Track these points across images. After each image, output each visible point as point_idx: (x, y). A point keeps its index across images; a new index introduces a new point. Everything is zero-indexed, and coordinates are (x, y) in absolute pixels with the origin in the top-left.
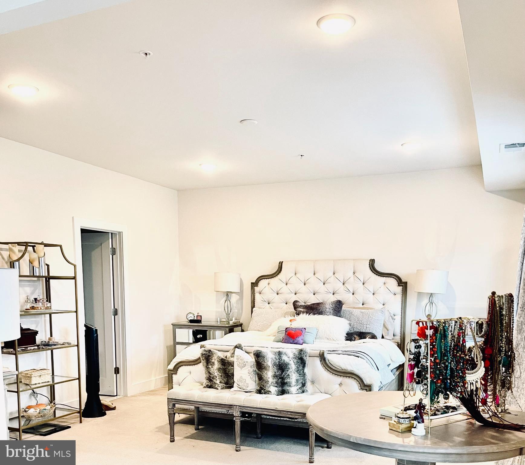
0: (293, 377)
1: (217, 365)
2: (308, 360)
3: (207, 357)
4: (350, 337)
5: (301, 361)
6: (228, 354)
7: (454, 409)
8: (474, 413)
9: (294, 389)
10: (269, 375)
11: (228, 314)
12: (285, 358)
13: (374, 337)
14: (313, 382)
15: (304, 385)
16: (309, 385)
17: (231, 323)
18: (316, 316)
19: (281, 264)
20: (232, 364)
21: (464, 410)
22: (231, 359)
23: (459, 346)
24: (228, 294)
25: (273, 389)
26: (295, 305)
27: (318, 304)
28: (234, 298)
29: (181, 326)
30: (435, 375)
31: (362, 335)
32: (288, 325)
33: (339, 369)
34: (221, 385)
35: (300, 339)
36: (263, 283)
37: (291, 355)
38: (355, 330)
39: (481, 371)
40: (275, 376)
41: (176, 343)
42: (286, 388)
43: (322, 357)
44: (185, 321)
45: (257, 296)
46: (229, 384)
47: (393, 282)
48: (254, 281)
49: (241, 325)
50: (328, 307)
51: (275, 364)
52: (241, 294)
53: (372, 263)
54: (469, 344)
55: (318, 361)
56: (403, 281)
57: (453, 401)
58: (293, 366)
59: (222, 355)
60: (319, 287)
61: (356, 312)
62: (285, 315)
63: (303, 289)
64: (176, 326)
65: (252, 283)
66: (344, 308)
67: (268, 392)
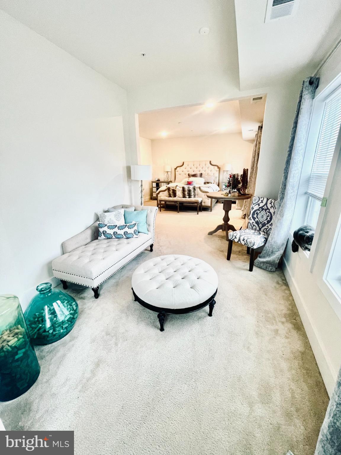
0: (192, 194)
1: (171, 191)
2: (196, 189)
3: (169, 189)
4: (205, 183)
5: (194, 189)
6: (174, 188)
7: (236, 192)
8: (240, 192)
9: (193, 197)
10: (186, 193)
11: (168, 179)
12: (190, 188)
13: (212, 183)
14: (197, 195)
15: (195, 195)
16: (196, 195)
17: (169, 181)
18: (196, 178)
19: (184, 162)
20: (176, 191)
21: (238, 192)
22: (175, 189)
23: (237, 179)
24: (167, 172)
25: (187, 197)
26: (189, 175)
27: (195, 174)
28: (169, 173)
29: (154, 182)
30: (233, 185)
31: (208, 183)
32: (188, 180)
33: (204, 191)
34: (173, 196)
35: (192, 184)
36: (178, 169)
37: (192, 188)
38: (206, 181)
39: (241, 184)
40: (188, 193)
41: (153, 187)
42: (191, 196)
43: (200, 188)
44: (155, 181)
45: (176, 172)
46: (175, 195)
47: (216, 167)
48: (175, 168)
49: (171, 181)
50: (199, 175)
51: (188, 190)
52: (171, 172)
53: (210, 162)
54: (239, 179)
55: (199, 189)
56: (219, 167)
57: (236, 190)
58: (192, 190)
59: (173, 188)
60: (195, 169)
61: (206, 176)
62: (186, 178)
63: (190, 170)
64: (153, 182)
65: (175, 169)
66: (203, 175)
67: (186, 197)
